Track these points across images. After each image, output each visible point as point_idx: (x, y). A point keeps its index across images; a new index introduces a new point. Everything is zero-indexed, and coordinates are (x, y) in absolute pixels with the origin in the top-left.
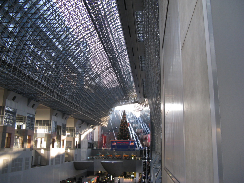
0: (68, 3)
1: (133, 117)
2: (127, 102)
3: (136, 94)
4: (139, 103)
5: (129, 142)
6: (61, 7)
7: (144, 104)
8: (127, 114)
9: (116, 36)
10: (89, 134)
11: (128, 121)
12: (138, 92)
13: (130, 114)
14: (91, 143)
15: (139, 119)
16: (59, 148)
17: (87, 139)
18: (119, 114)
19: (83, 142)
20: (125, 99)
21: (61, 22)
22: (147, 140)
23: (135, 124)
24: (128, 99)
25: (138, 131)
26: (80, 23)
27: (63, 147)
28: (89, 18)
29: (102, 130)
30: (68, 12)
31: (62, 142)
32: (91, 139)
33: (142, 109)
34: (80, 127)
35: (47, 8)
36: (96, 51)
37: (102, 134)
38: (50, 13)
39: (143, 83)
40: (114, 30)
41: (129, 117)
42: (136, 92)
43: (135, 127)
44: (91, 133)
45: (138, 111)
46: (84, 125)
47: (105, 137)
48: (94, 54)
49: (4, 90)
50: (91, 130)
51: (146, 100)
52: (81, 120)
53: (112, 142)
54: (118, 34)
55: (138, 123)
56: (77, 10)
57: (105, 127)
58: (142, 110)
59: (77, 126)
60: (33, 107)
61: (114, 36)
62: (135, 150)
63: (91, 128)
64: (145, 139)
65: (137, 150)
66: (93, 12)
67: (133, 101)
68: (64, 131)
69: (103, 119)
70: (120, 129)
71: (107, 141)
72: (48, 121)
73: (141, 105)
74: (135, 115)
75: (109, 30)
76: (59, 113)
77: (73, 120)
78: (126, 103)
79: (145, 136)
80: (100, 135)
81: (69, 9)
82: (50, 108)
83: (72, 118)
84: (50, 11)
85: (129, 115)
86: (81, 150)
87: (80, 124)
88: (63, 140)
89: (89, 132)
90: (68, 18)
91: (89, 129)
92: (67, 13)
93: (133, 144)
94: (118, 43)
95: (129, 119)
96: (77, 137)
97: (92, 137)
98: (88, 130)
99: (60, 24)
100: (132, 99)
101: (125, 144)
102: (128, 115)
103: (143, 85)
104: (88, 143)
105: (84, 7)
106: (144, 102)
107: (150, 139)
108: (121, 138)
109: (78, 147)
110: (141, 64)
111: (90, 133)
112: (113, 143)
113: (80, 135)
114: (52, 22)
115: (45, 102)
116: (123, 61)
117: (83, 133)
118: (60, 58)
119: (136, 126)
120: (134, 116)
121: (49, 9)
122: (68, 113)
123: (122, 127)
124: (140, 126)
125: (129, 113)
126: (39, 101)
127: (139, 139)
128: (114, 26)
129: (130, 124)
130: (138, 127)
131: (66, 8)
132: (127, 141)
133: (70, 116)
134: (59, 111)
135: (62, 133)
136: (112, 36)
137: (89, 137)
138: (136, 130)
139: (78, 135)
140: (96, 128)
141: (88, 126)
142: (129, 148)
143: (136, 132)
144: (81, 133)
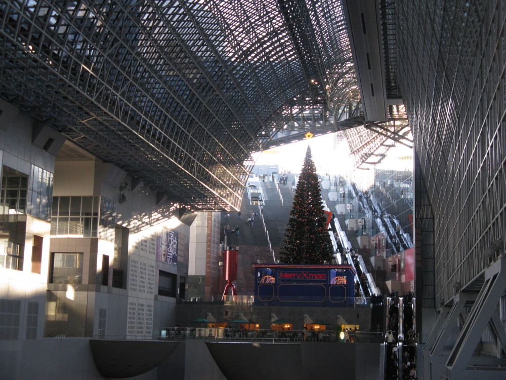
1: (347, 193)
4: (367, 127)
5: (327, 272)
10: (164, 237)
13: (336, 185)
14: (173, 277)
16: (15, 268)
17: (154, 257)
19: (139, 265)
22: (400, 275)
23: (353, 218)
25: (366, 243)
27: (36, 269)
31: (29, 246)
32: (175, 259)
33: (383, 155)
34: (122, 199)
41: (332, 196)
42: (360, 81)
44: (176, 233)
45: (365, 165)
46: (139, 195)
50: (174, 223)
51: (400, 110)
52: (127, 170)
55: (365, 215)
57: (233, 212)
59: (109, 191)
62: (352, 306)
63: (174, 213)
64: (395, 268)
65: (359, 306)
67: (345, 117)
70: (291, 220)
74: (354, 186)
79: (394, 261)
83: (82, 157)
85: (333, 187)
86: (127, 296)
88: (38, 240)
91: (164, 217)
93: (344, 280)
95: (332, 204)
96: (106, 239)
97: (180, 253)
98: (158, 220)
100: (340, 111)
101: (312, 281)
102: (328, 191)
104: (162, 273)
106: (389, 120)
107: (413, 269)
109: (110, 281)
112: (264, 279)
113: (123, 233)
117: (138, 229)
119: (359, 227)
120: (349, 190)
124: (375, 226)
125: (333, 182)
127: (369, 272)
129: (335, 219)
130: (364, 227)
132: (320, 267)
135: (32, 207)
137: (164, 247)
138: (359, 239)
139: (111, 232)
140: (196, 215)
141: (158, 201)
142: (327, 295)
143: (358, 244)
144: (124, 225)
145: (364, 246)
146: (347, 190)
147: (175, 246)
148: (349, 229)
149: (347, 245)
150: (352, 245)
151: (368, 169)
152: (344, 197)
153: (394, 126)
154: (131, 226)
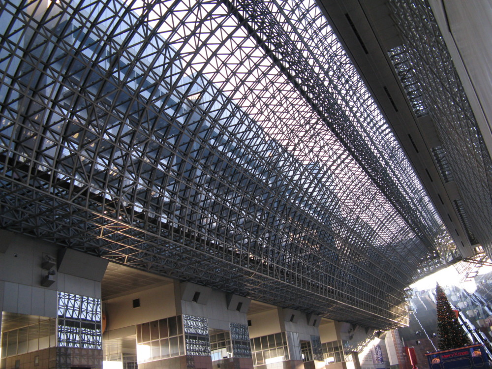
0: (279, 107)
1: (462, 295)
2: (438, 265)
3: (452, 241)
4: (464, 261)
5: (468, 350)
6: (269, 117)
7: (478, 259)
8: (447, 293)
9: (380, 142)
10: (374, 350)
11: (453, 307)
12: (455, 233)
13: (454, 291)
15: (476, 296)
17: (372, 363)
18: (430, 297)
20: (432, 258)
21: (276, 145)
23: (470, 309)
24: (438, 256)
25: (483, 323)
26: (303, 130)
28: (316, 116)
29: (402, 338)
30: (282, 123)
32: (382, 360)
33: (477, 272)
34: (351, 338)
35: (246, 127)
36: (356, 184)
37: (403, 347)
38: (253, 133)
39: (459, 211)
40: (377, 136)
41: (454, 298)
42: (453, 237)
43: (473, 316)
44: (379, 346)
45: (468, 279)
46: (358, 332)
47: (412, 350)
48: (352, 191)
49: (173, 284)
50: (377, 341)
51: (479, 249)
52: (350, 323)
53: (430, 358)
54: (382, 138)
55: (477, 306)
56: (296, 115)
57: (406, 327)
58: (476, 275)
59: (344, 336)
60: (238, 309)
61: (377, 142)
63: (375, 336)
66: (325, 110)
67: (451, 259)
68: (317, 351)
69: (394, 310)
70: (439, 324)
71: (418, 360)
72: (278, 335)
73: (471, 263)
74: (465, 290)
75: (364, 134)
76: (297, 313)
77: (332, 324)
78: (436, 266)
80: (400, 349)
81: (283, 117)
82: (276, 307)
83: (328, 322)
84: (253, 130)
85: (453, 293)
87: (349, 332)
89: (373, 347)
90: (285, 133)
91: (371, 339)
92: (282, 126)
93: (479, 352)
94: (385, 150)
95: (455, 304)
96: (349, 361)
97: (383, 356)
98: (369, 342)
99: (275, 148)
100: (447, 256)
101: (461, 357)
102: (450, 296)
103: (461, 215)
105: (307, 106)
106: (476, 255)
108: (449, 346)
110: (439, 168)
111: (376, 348)
112: (433, 361)
113: (355, 355)
114: (260, 150)
115: (262, 295)
116: (412, 191)
117: (361, 350)
118: (299, 217)
119: (475, 315)
120: (463, 293)
121: (250, 127)
122: (316, 309)
123: (443, 319)
124: (485, 312)
125: (451, 290)
126: (248, 294)
128: (372, 124)
129: (460, 313)
130: (479, 314)
131: (278, 117)
132: (463, 348)
133: (322, 318)
134: (297, 308)
135: (314, 356)
136: (373, 143)
137: (375, 356)
138: (478, 322)
139: (350, 357)
140: (386, 334)
141: (367, 332)
142: (473, 364)
143: (478, 325)
144: (355, 351)
145: (483, 326)
146: (461, 293)
147: (380, 353)
148: (470, 317)
149: (472, 327)
150: (475, 326)
151: (471, 280)
152: (461, 298)
153: (479, 257)
154: (358, 350)
